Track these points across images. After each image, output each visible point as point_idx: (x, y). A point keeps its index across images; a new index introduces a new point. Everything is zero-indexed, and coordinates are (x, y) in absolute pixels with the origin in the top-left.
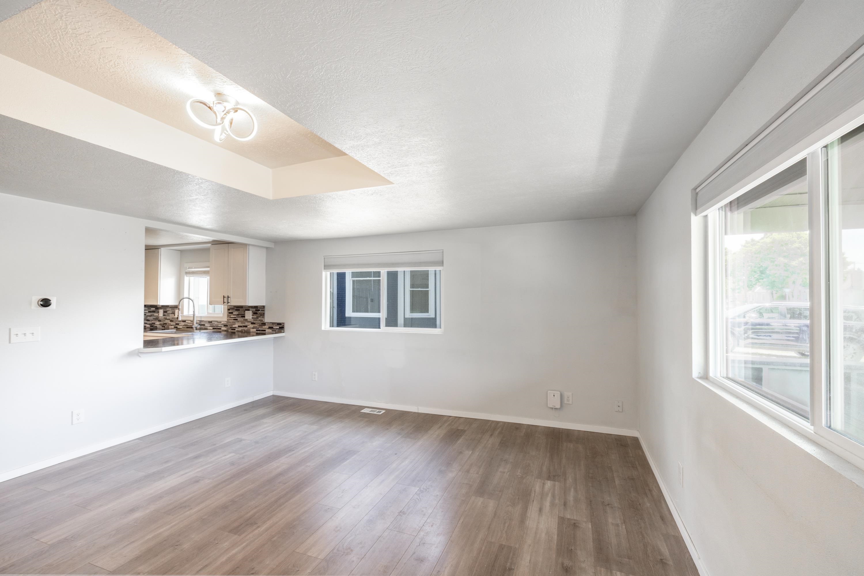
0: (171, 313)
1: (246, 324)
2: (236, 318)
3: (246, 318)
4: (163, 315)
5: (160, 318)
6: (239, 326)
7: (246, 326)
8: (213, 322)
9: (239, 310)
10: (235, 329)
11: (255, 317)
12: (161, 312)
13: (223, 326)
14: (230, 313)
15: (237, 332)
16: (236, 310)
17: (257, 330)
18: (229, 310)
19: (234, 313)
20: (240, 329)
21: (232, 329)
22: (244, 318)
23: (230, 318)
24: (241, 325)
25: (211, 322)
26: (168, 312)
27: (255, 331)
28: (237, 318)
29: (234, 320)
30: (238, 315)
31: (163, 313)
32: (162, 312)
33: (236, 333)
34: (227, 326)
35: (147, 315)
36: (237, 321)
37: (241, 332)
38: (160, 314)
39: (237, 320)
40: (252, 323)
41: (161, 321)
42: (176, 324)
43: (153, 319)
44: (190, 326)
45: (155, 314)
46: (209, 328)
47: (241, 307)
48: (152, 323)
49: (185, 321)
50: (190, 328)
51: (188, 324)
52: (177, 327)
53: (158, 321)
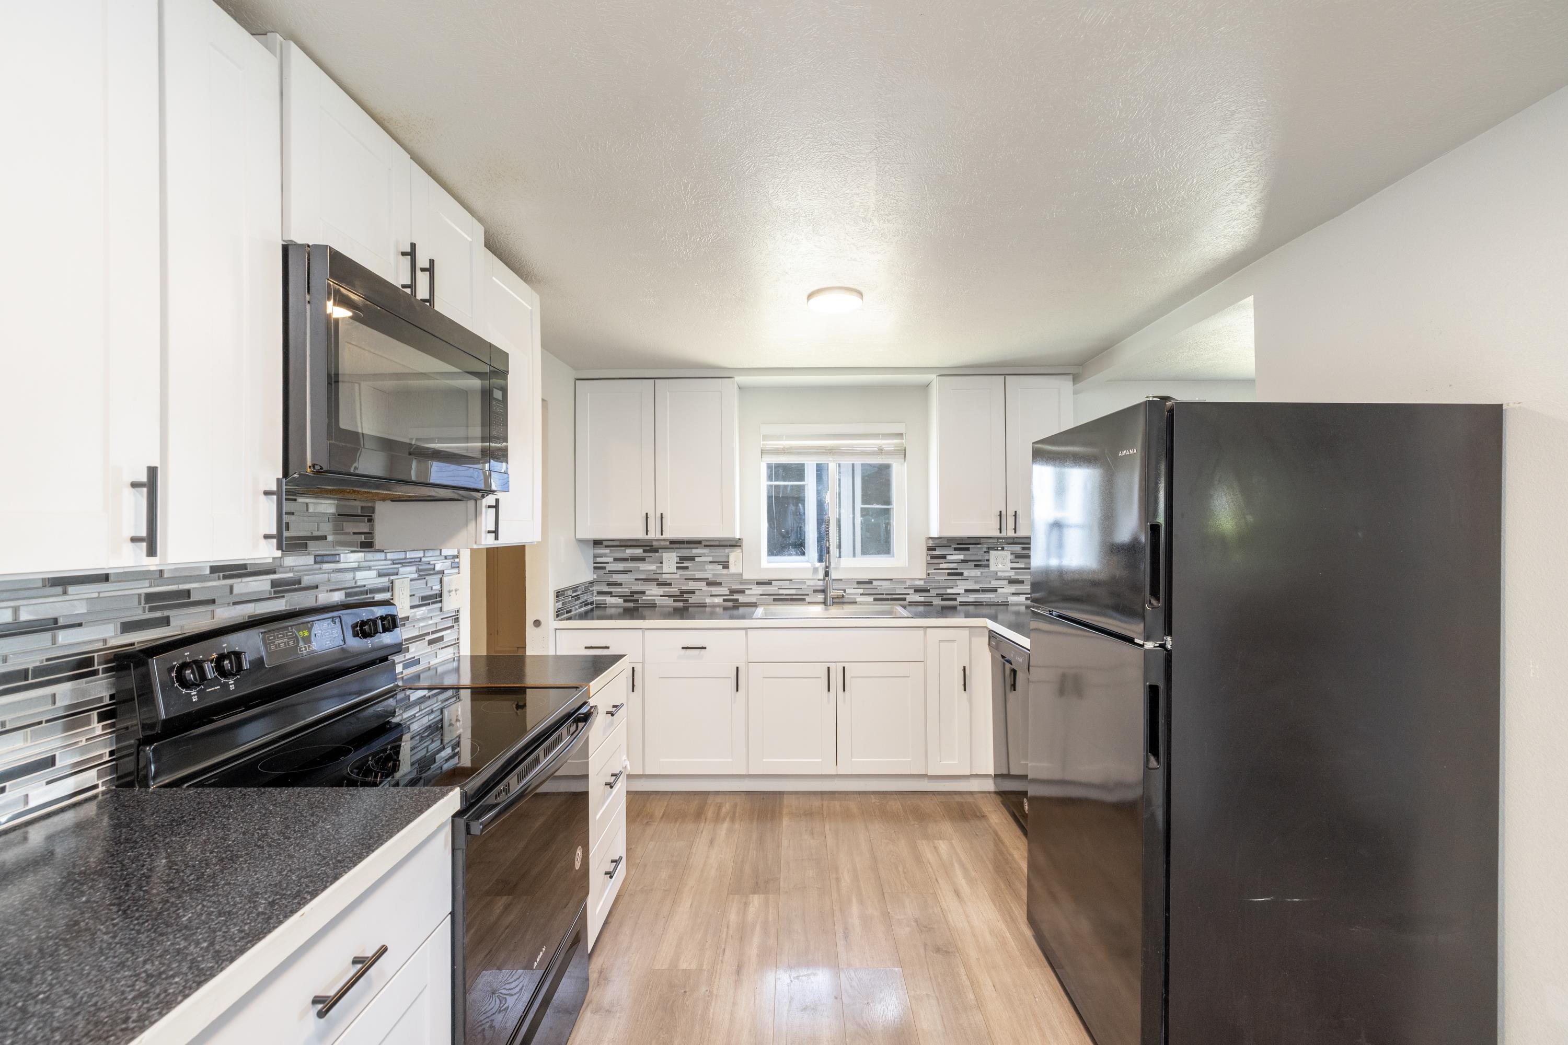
0: (711, 562)
1: (994, 584)
2: (957, 569)
3: (993, 568)
4: (678, 568)
5: (664, 576)
6: (966, 591)
7: (994, 590)
8: (875, 583)
9: (968, 549)
10: (955, 599)
11: (1023, 566)
12: (670, 560)
13: (911, 591)
14: (933, 557)
15: (960, 605)
16: (956, 549)
18: (930, 549)
19: (949, 557)
20: (972, 598)
21: (942, 599)
22: (986, 570)
23: (934, 569)
24: (977, 587)
25: (870, 582)
26: (697, 559)
27: (1023, 599)
28: (960, 569)
29: (949, 574)
30: (963, 561)
31: (677, 563)
32: (676, 559)
33: (959, 608)
34: (928, 591)
35: (608, 569)
36: (960, 577)
37: (977, 604)
38: (664, 565)
39: (962, 574)
40: (1012, 582)
41: (670, 584)
42: (732, 592)
43: (636, 579)
44: (786, 595)
45: (643, 566)
46: (859, 599)
47: (975, 541)
48: (631, 593)
49: (769, 583)
50: (786, 600)
51: (781, 592)
52: (737, 600)
53: (658, 585)
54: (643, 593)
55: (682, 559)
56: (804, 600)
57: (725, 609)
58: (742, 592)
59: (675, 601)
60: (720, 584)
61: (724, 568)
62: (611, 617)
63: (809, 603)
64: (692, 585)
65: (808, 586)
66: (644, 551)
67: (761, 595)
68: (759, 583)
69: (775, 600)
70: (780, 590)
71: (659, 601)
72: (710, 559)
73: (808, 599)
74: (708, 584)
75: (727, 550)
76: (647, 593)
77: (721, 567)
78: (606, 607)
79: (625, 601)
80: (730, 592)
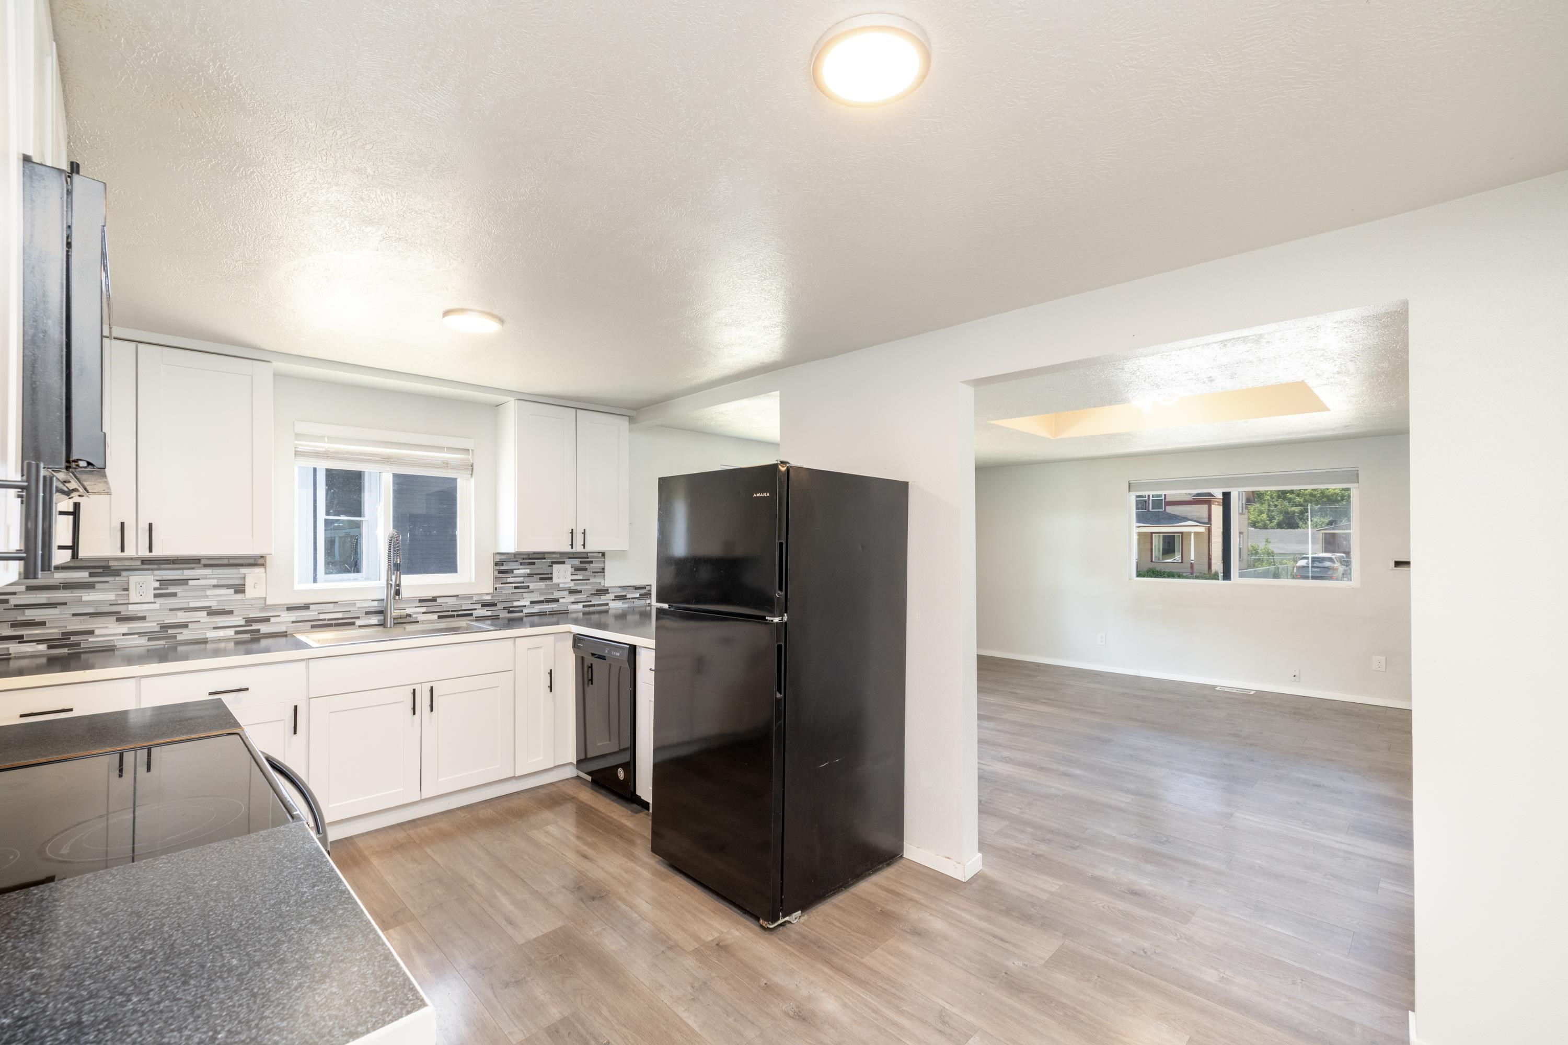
0: (213, 586)
1: (556, 595)
2: (523, 583)
3: (555, 580)
4: (156, 596)
5: (132, 607)
6: (532, 602)
7: (557, 600)
8: (439, 600)
9: (534, 563)
10: (522, 611)
11: (581, 578)
12: (142, 586)
13: (479, 606)
14: (501, 572)
15: (526, 616)
16: (521, 564)
17: (584, 606)
18: (496, 564)
19: (515, 572)
20: (537, 608)
21: (509, 612)
22: (548, 583)
23: (502, 584)
24: (542, 599)
25: (434, 600)
26: (192, 583)
27: (581, 607)
28: (527, 582)
29: (516, 588)
30: (530, 575)
31: (155, 588)
32: (153, 584)
33: (525, 619)
34: (495, 605)
36: (526, 590)
37: (541, 614)
38: (132, 592)
39: (528, 587)
40: (572, 592)
41: (144, 618)
42: (249, 621)
43: (74, 615)
44: (329, 620)
45: (88, 596)
46: (421, 618)
47: (541, 556)
48: (63, 634)
49: (306, 607)
50: (330, 625)
51: (322, 616)
52: (258, 630)
53: (118, 620)
54: (91, 632)
55: (163, 583)
56: (353, 624)
57: (238, 643)
58: (266, 620)
59: (149, 640)
60: (231, 613)
61: (236, 592)
62: (20, 672)
63: (360, 626)
64: (181, 617)
65: (359, 608)
66: (91, 575)
67: (293, 622)
68: (290, 609)
69: (313, 627)
70: (320, 615)
71: (120, 642)
72: (215, 582)
73: (358, 622)
74: (209, 614)
75: (243, 570)
76: (97, 632)
77: (232, 591)
78: (10, 659)
79: (49, 647)
80: (246, 622)
